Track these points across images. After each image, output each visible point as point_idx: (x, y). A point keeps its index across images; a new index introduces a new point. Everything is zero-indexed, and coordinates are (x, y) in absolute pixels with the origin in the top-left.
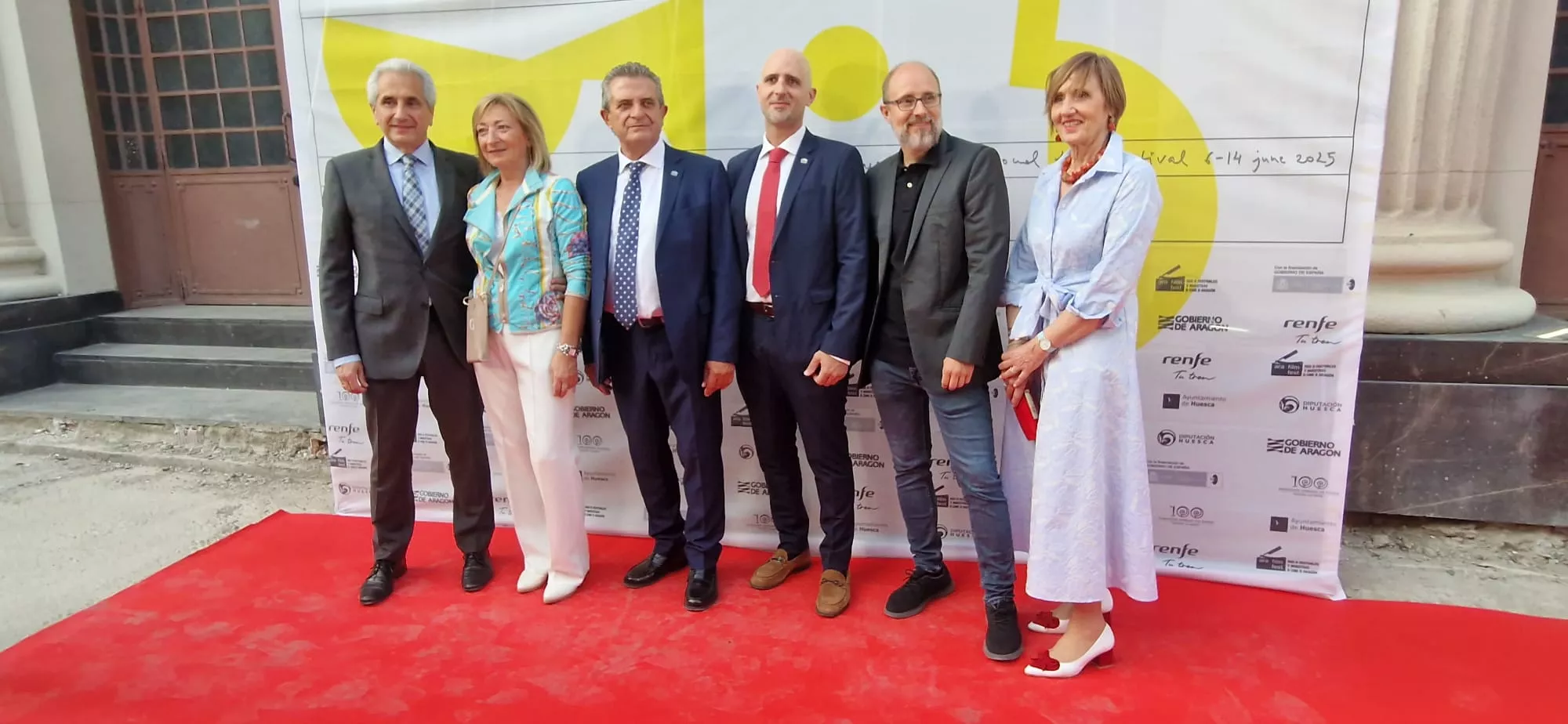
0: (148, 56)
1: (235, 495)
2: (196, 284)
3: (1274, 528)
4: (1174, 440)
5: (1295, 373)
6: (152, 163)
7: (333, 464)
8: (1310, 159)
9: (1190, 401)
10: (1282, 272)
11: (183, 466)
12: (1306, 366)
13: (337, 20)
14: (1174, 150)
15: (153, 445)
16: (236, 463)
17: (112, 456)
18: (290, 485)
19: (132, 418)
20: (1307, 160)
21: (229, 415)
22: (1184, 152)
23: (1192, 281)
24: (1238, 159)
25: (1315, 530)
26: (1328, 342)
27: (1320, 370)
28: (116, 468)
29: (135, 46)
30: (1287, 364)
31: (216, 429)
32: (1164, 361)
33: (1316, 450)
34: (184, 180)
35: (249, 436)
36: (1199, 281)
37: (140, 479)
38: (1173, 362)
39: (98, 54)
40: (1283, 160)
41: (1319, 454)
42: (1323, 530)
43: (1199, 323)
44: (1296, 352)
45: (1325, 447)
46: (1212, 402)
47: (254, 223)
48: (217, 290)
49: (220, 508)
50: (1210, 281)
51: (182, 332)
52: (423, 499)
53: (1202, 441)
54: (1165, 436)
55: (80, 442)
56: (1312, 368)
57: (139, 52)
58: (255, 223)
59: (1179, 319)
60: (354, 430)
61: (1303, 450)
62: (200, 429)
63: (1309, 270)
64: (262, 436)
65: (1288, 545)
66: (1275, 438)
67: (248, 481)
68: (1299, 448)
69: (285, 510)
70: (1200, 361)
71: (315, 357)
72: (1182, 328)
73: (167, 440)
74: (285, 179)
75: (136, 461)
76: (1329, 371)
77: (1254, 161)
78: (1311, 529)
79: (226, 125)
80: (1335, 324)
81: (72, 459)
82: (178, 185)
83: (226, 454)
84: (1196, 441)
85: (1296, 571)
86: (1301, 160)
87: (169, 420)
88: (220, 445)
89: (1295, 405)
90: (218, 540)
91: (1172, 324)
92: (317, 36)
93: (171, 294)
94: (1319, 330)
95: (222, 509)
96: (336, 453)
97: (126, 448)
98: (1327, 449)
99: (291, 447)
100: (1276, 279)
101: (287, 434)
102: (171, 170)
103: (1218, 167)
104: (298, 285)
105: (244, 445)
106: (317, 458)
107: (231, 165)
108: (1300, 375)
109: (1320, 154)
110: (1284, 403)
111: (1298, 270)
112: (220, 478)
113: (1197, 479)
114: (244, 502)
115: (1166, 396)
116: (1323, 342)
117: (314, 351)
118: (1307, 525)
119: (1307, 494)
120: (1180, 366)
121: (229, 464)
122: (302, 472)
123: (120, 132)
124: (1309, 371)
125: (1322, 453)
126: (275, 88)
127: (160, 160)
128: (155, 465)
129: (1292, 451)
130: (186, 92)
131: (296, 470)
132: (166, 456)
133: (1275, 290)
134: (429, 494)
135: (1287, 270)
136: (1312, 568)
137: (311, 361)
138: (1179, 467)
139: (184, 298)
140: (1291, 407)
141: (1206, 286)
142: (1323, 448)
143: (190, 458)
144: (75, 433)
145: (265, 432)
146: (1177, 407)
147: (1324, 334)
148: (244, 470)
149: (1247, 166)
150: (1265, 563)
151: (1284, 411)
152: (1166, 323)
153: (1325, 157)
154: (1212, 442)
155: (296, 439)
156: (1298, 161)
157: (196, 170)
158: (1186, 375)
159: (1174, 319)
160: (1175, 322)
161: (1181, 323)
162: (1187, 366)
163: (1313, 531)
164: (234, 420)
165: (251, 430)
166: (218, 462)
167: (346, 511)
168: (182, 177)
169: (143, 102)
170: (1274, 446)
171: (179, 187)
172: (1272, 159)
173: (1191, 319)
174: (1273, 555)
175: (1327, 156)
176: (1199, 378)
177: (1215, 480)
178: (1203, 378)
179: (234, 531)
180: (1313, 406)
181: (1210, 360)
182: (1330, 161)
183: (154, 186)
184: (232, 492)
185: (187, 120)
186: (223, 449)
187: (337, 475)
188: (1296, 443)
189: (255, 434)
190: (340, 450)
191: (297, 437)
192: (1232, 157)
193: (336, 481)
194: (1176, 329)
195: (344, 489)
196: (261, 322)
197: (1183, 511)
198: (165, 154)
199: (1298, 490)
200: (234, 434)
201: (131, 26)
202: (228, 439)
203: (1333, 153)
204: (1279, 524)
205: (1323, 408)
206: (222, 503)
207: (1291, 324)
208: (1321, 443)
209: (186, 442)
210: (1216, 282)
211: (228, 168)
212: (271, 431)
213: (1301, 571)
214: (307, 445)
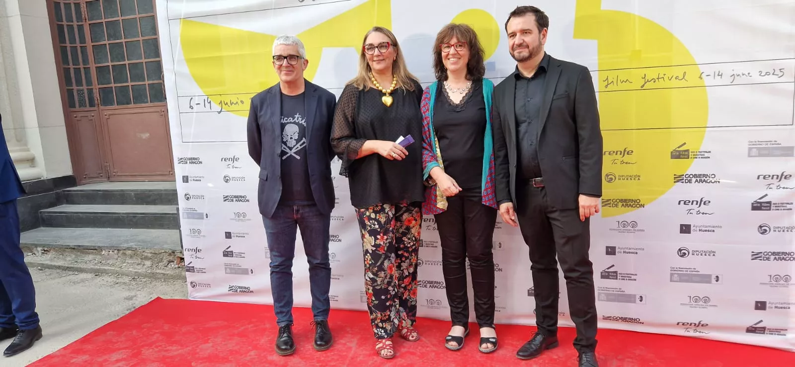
0: (89, 44)
1: (134, 289)
2: (115, 170)
3: (757, 308)
4: (689, 253)
5: (767, 208)
6: (92, 104)
7: (188, 271)
8: (767, 74)
9: (698, 229)
10: (753, 145)
11: (105, 272)
12: (774, 204)
13: (188, 19)
14: (679, 72)
15: (90, 261)
16: (135, 270)
17: (68, 267)
18: (164, 283)
19: (79, 246)
20: (766, 74)
21: (133, 244)
22: (685, 72)
23: (694, 152)
24: (720, 75)
25: (784, 308)
26: (787, 188)
27: (783, 206)
28: (70, 275)
29: (83, 40)
30: (761, 203)
31: (125, 252)
32: (679, 203)
33: (783, 258)
34: (110, 112)
35: (142, 255)
36: (699, 152)
37: (83, 281)
38: (685, 203)
39: (63, 45)
40: (750, 75)
41: (785, 260)
42: (789, 308)
43: (701, 178)
44: (766, 195)
45: (788, 255)
46: (713, 229)
47: (146, 136)
48: (127, 174)
49: (126, 297)
50: (706, 152)
51: (107, 197)
52: (236, 291)
53: (707, 254)
54: (683, 251)
55: (51, 260)
56: (777, 205)
57: (85, 43)
58: (148, 135)
59: (687, 176)
60: (198, 251)
61: (775, 258)
62: (116, 251)
63: (771, 143)
64: (150, 255)
65: (767, 319)
66: (756, 251)
67: (141, 281)
68: (772, 257)
69: (162, 297)
70: (703, 202)
71: (178, 209)
72: (690, 181)
73: (98, 258)
74: (163, 110)
75: (81, 270)
76: (789, 206)
77: (731, 76)
78: (782, 308)
79: (131, 82)
80: (791, 176)
81: (47, 270)
82: (106, 115)
83: (130, 266)
84: (704, 254)
85: (772, 334)
86: (762, 75)
87: (99, 247)
88: (126, 261)
89: (768, 229)
90: (124, 315)
91: (683, 180)
92: (178, 29)
93: (102, 176)
94: (780, 180)
95: (127, 297)
96: (189, 264)
97: (75, 263)
98: (790, 256)
99: (165, 262)
100: (750, 149)
101: (163, 254)
102: (102, 107)
103: (707, 81)
104: (170, 170)
105: (140, 260)
106: (179, 267)
107: (134, 104)
108: (770, 210)
109: (774, 70)
110: (761, 228)
111: (764, 143)
112: (126, 279)
113: (705, 279)
114: (138, 293)
115: (682, 226)
116: (784, 188)
117: (177, 206)
118: (779, 306)
119: (778, 286)
120: (690, 206)
121: (131, 271)
122: (172, 276)
123: (75, 87)
124: (776, 207)
125: (787, 259)
126: (157, 59)
127: (96, 102)
128: (91, 273)
129: (768, 259)
130: (110, 64)
131: (168, 274)
132: (96, 267)
133: (749, 156)
134: (239, 287)
135: (757, 143)
136: (782, 332)
137: (176, 212)
138: (692, 271)
139: (109, 179)
140: (766, 231)
141: (704, 155)
142: (787, 256)
143: (110, 268)
144: (49, 256)
145: (151, 253)
146: (689, 232)
147: (784, 183)
148: (139, 275)
149: (727, 80)
150: (752, 330)
151: (762, 233)
152: (678, 179)
153: (778, 72)
154: (714, 255)
155: (168, 257)
156: (760, 75)
157: (115, 106)
158: (694, 212)
159: (684, 177)
160: (685, 178)
161: (689, 179)
162: (695, 206)
163: (783, 309)
164: (135, 247)
165: (144, 252)
166: (124, 270)
167: (193, 298)
168: (107, 111)
169: (87, 70)
170: (756, 256)
171: (106, 117)
172: (743, 75)
173: (695, 176)
174: (758, 326)
175: (779, 71)
176: (703, 213)
177: (717, 279)
178: (706, 214)
179: (133, 310)
180: (779, 229)
181: (709, 202)
182: (782, 74)
183: (93, 116)
184: (133, 287)
185: (110, 78)
186: (128, 263)
187: (190, 277)
188: (770, 254)
189: (146, 254)
190: (191, 262)
191: (169, 255)
192: (717, 74)
193: (189, 280)
194: (686, 183)
195: (193, 285)
196: (150, 191)
197: (697, 299)
198: (99, 98)
199: (773, 284)
200: (134, 254)
201: (80, 28)
202: (131, 257)
203: (783, 69)
204: (761, 306)
205: (786, 230)
206: (127, 294)
207: (761, 177)
208: (786, 253)
209: (108, 259)
210: (710, 152)
211: (132, 105)
212: (154, 252)
213: (775, 334)
214: (174, 260)
